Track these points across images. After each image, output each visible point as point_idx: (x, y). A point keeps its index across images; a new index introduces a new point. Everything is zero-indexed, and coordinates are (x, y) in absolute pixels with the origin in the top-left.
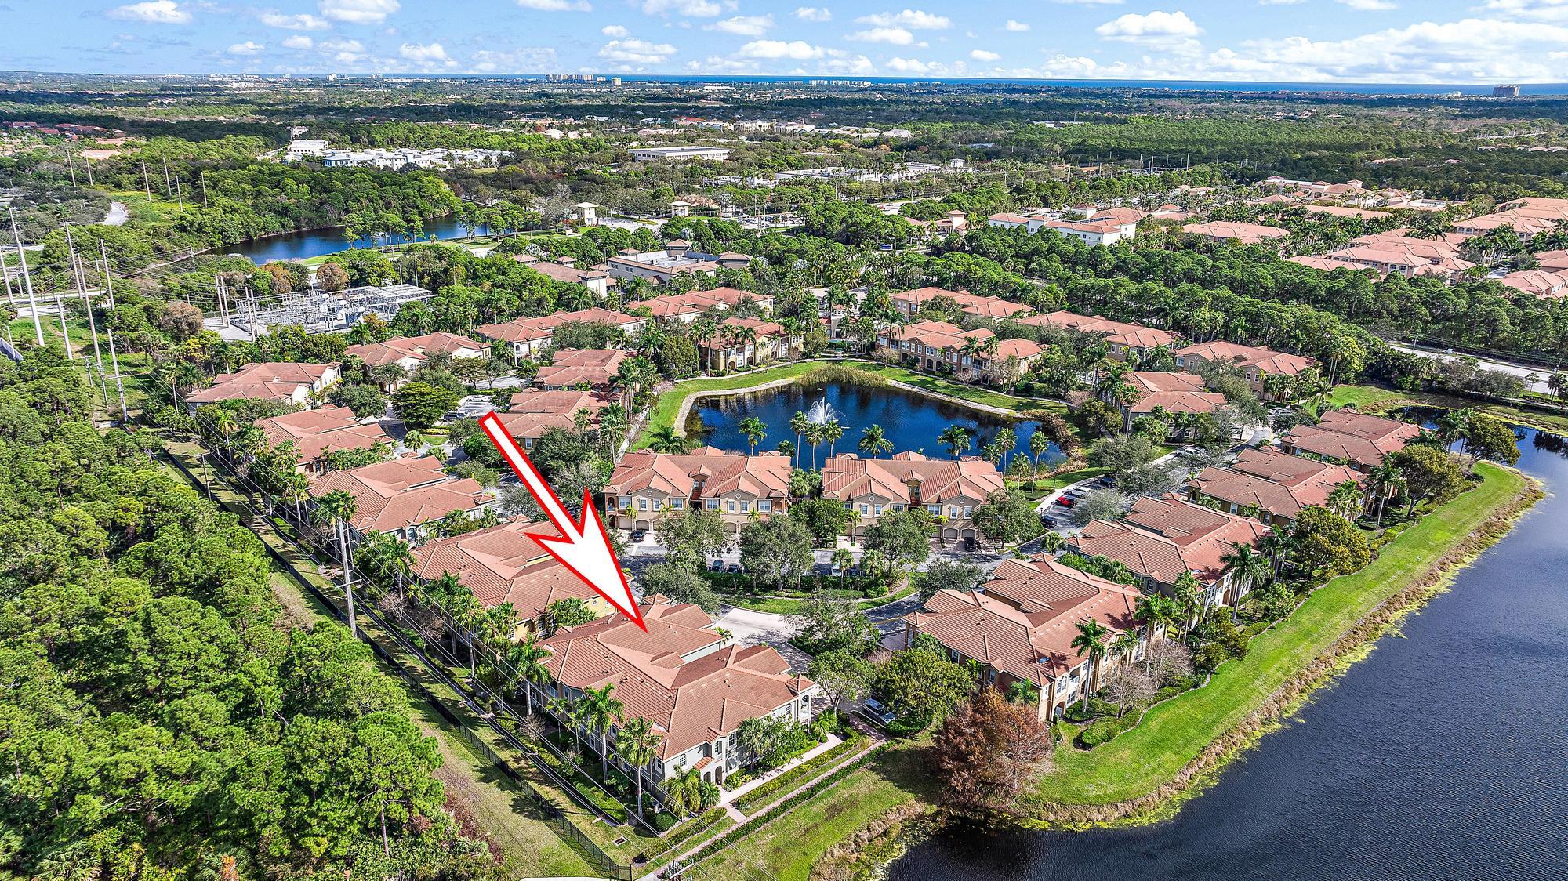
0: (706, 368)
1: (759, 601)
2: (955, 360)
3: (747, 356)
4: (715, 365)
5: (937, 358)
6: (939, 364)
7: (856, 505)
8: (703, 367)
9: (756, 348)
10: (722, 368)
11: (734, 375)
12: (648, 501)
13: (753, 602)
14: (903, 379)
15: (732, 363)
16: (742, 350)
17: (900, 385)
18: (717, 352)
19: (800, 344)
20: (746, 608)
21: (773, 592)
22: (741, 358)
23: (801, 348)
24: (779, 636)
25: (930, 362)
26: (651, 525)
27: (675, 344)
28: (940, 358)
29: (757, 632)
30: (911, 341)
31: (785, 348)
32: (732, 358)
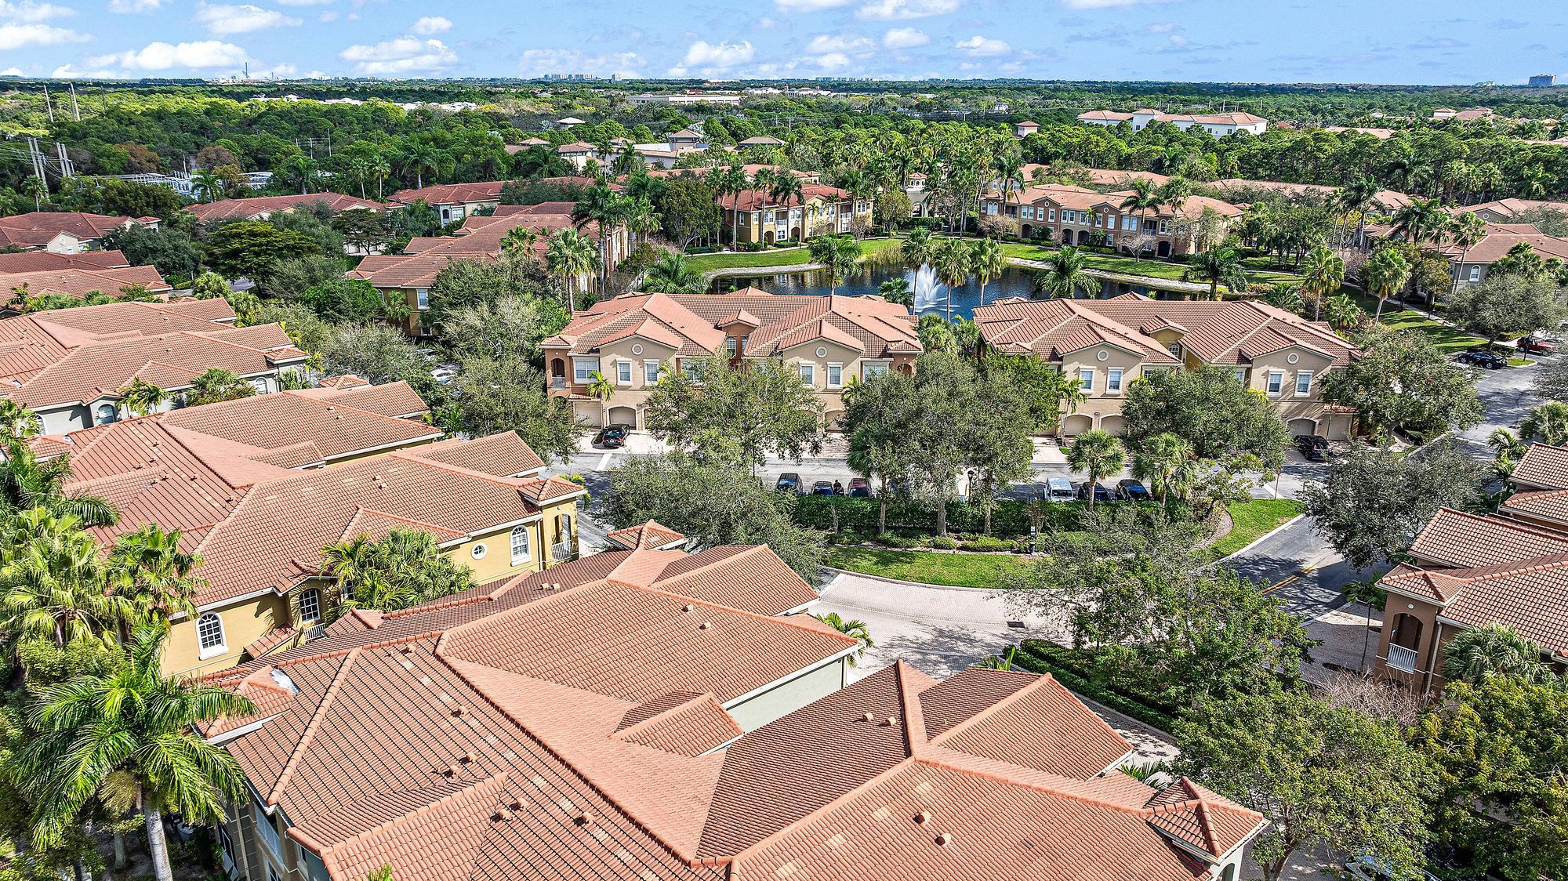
0: (730, 239)
1: (897, 558)
2: (1111, 225)
3: (792, 226)
4: (744, 234)
5: (1079, 225)
6: (1083, 234)
7: (1069, 368)
8: (726, 239)
9: (804, 215)
10: (755, 239)
11: (773, 250)
12: (634, 367)
13: (885, 561)
14: (1031, 256)
15: (770, 234)
16: (783, 216)
17: (1028, 263)
18: (747, 215)
19: (867, 213)
20: (869, 573)
21: (925, 539)
22: (783, 228)
23: (870, 222)
24: (971, 641)
25: (1068, 233)
26: (640, 417)
27: (684, 190)
28: (1085, 225)
29: (911, 632)
30: (1037, 204)
31: (845, 220)
32: (768, 226)
